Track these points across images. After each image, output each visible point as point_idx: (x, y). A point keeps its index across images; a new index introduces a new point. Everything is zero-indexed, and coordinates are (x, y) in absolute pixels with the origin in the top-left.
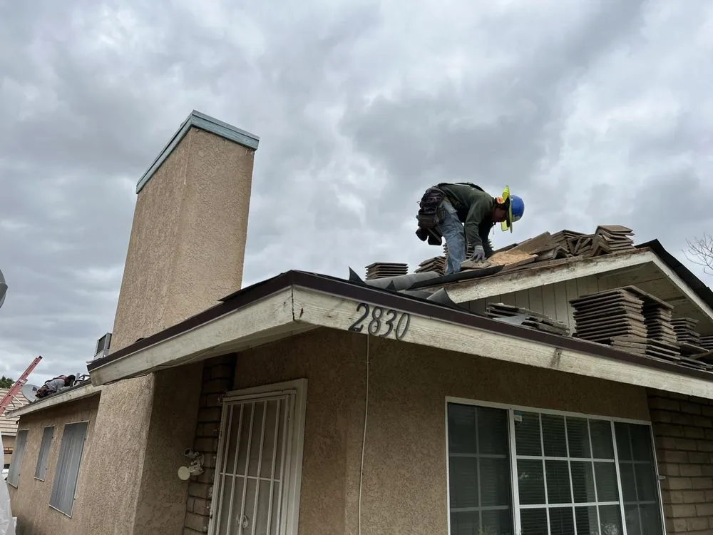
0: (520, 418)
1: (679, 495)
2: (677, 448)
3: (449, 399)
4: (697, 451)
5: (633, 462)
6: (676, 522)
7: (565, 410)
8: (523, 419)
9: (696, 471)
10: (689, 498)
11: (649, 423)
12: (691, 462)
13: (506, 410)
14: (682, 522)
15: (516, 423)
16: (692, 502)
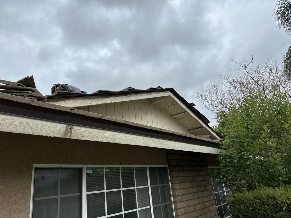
0: (90, 172)
1: (180, 197)
2: (180, 176)
3: (35, 166)
4: (189, 176)
5: (159, 185)
6: (179, 211)
7: (121, 164)
8: (92, 172)
9: (189, 185)
10: (185, 198)
11: (167, 166)
12: (186, 181)
13: (81, 168)
14: (182, 210)
15: (87, 174)
16: (186, 200)
